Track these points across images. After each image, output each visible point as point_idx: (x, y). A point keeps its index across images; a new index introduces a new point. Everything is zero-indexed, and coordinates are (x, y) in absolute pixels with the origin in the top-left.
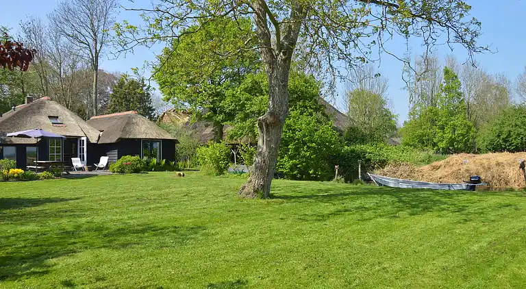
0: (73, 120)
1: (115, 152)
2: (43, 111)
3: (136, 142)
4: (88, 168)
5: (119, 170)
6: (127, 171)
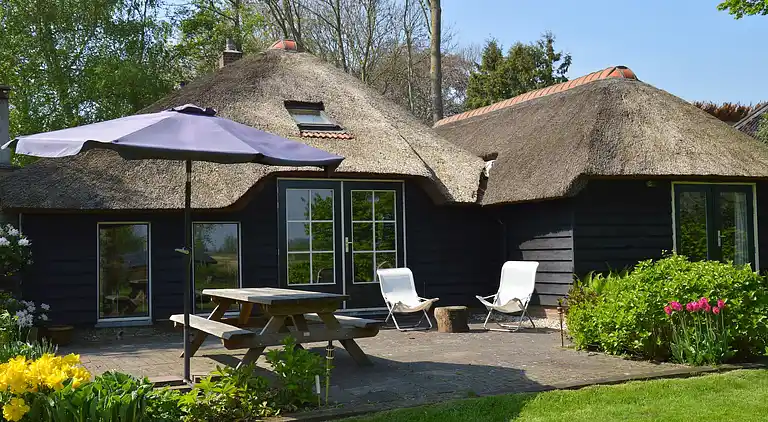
0: (377, 114)
1: (564, 242)
2: (266, 85)
3: (653, 191)
4: (452, 313)
5: (638, 344)
6: (692, 349)
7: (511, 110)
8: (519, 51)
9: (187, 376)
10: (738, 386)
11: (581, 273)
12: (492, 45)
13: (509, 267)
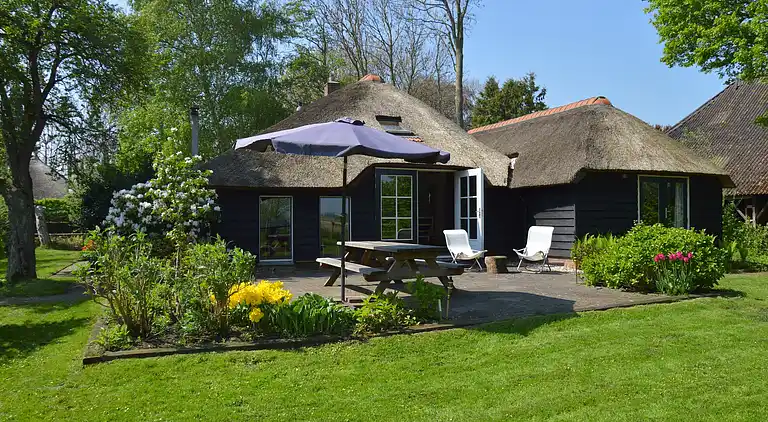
2: (363, 104)
4: (497, 260)
5: (634, 281)
6: (670, 284)
7: (524, 124)
8: (511, 84)
9: (343, 299)
10: (702, 308)
11: (580, 235)
12: (492, 80)
13: (533, 230)
